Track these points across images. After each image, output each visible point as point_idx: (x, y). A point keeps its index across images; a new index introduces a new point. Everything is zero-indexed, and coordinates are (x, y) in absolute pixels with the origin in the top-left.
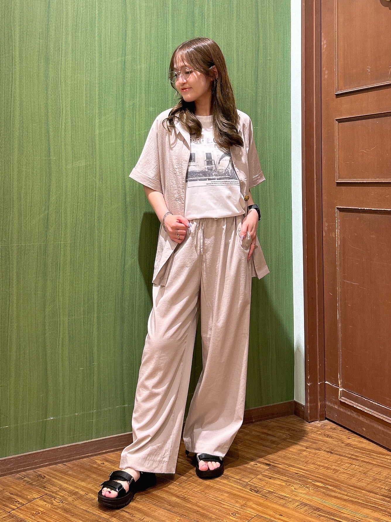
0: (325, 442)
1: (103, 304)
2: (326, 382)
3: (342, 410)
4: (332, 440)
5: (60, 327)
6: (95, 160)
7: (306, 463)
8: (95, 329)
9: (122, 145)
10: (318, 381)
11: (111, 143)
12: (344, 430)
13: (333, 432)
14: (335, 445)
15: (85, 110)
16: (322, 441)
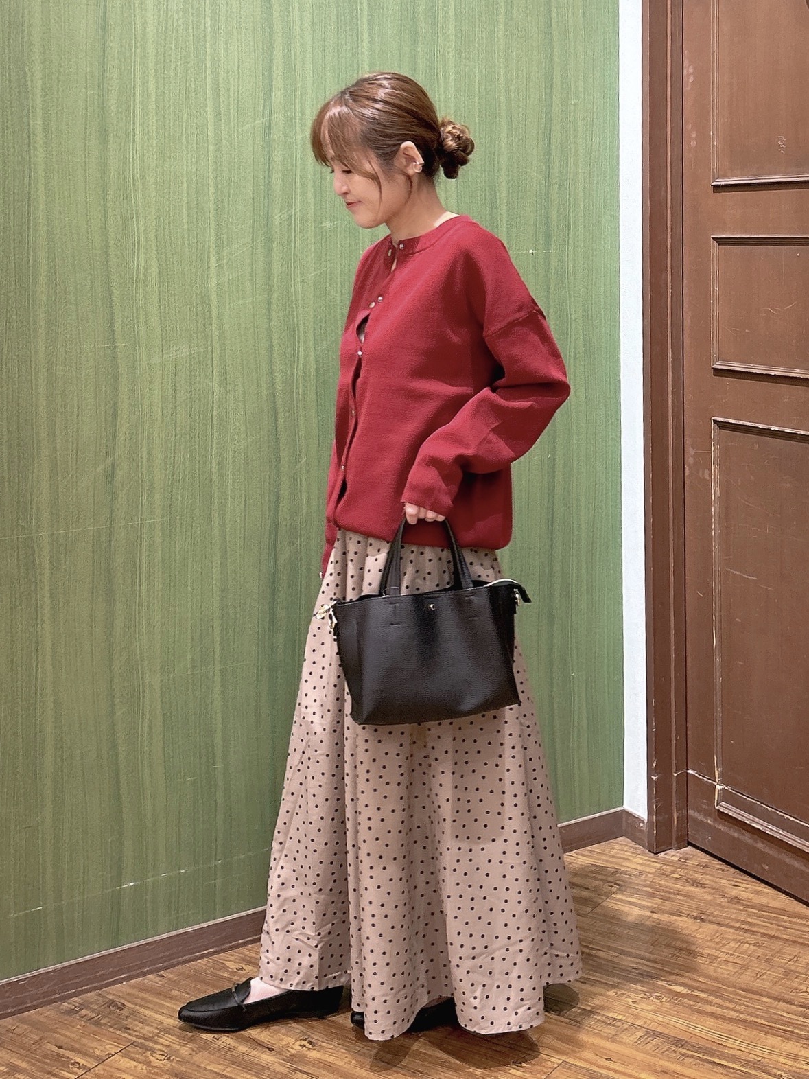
0: (689, 897)
1: (232, 643)
2: (688, 771)
3: (721, 827)
4: (702, 890)
5: (144, 697)
6: (209, 343)
7: (652, 945)
8: (217, 696)
9: (267, 306)
10: (674, 770)
11: (245, 304)
12: (726, 869)
13: (703, 874)
14: (709, 903)
15: (186, 236)
16: (681, 895)
